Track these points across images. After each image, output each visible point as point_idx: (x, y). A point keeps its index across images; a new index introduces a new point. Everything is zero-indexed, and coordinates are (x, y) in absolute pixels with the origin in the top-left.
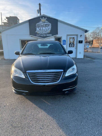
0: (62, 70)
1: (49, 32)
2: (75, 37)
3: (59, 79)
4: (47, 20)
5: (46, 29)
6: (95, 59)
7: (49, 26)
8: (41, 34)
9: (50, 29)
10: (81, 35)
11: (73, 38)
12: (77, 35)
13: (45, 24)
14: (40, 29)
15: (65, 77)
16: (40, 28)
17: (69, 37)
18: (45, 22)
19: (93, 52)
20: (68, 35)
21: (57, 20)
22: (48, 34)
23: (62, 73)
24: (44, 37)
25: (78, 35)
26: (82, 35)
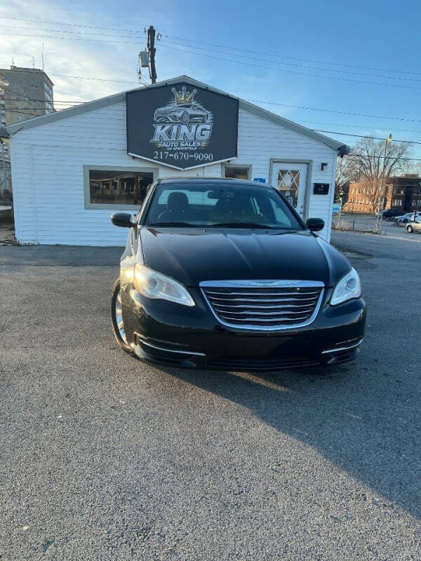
0: (321, 284)
1: (204, 144)
2: (302, 169)
3: (311, 313)
4: (196, 98)
5: (193, 131)
6: (371, 256)
7: (203, 122)
8: (172, 152)
9: (207, 134)
10: (324, 165)
11: (295, 173)
12: (308, 164)
13: (190, 111)
14: (169, 132)
15: (331, 306)
16: (167, 127)
17: (277, 168)
18: (189, 106)
19: (353, 230)
20: (274, 161)
21: (236, 102)
22: (199, 150)
23: (319, 294)
24: (183, 164)
25: (312, 161)
26: (326, 164)
